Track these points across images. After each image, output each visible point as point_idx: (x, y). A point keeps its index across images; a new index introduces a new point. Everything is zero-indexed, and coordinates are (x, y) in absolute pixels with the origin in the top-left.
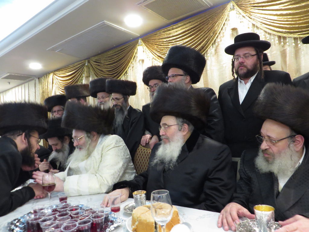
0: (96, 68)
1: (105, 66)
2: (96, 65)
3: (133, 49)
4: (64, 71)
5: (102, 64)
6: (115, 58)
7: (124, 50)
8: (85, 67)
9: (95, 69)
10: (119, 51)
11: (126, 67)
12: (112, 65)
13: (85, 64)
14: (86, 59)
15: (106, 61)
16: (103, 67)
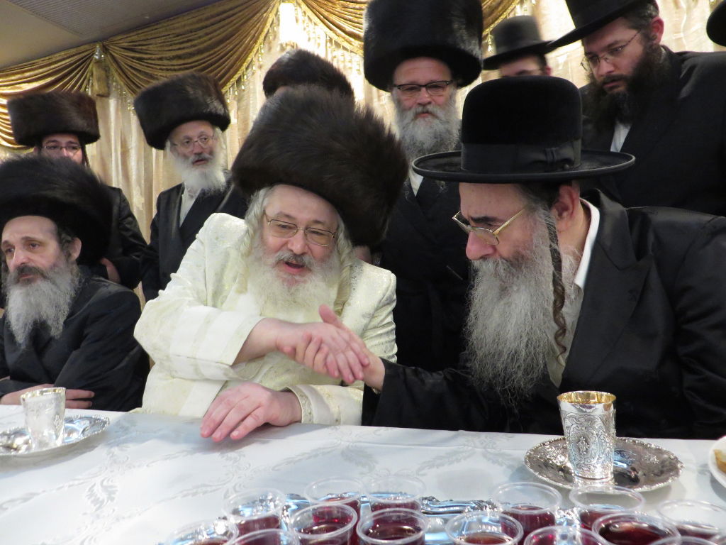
0: (131, 67)
1: (166, 62)
2: (133, 58)
3: (263, 11)
4: (13, 78)
5: (153, 57)
6: (200, 37)
7: (231, 12)
8: (90, 66)
9: (130, 72)
10: (213, 16)
11: (238, 63)
12: (190, 61)
13: (90, 57)
14: (95, 42)
15: (167, 46)
16: (159, 65)
